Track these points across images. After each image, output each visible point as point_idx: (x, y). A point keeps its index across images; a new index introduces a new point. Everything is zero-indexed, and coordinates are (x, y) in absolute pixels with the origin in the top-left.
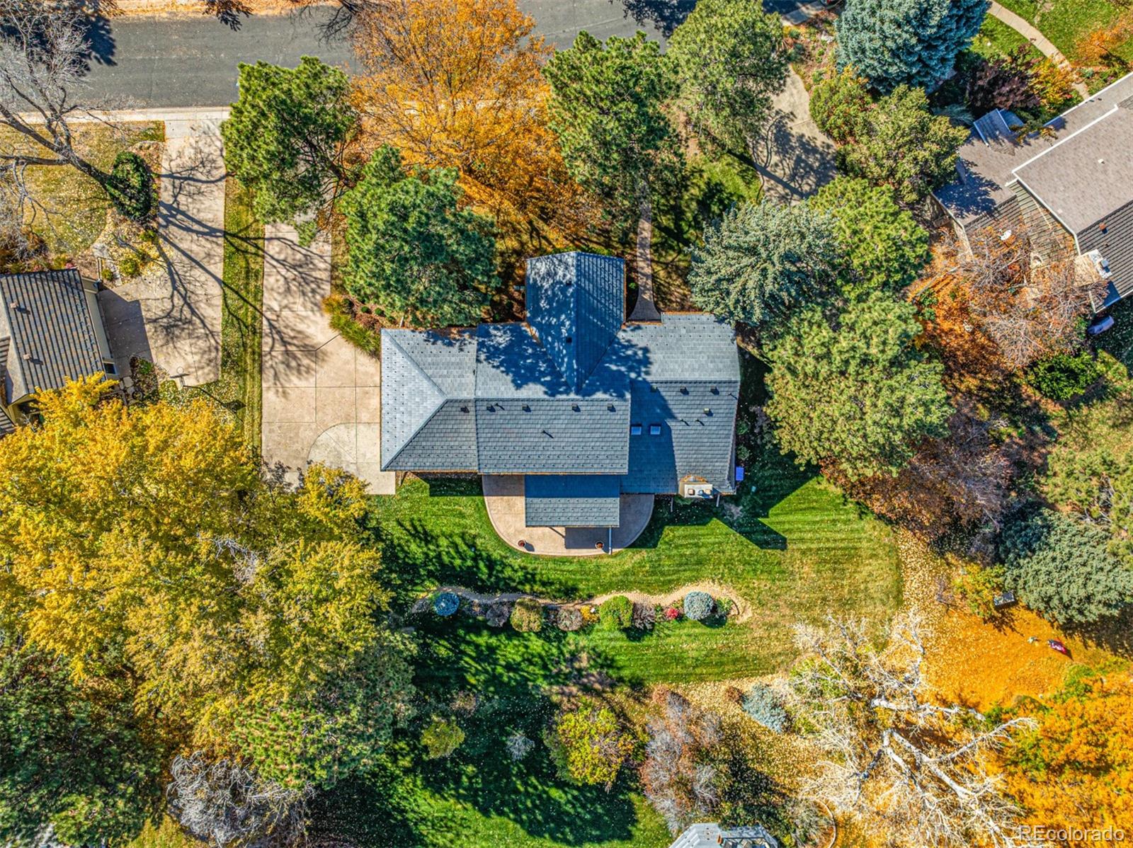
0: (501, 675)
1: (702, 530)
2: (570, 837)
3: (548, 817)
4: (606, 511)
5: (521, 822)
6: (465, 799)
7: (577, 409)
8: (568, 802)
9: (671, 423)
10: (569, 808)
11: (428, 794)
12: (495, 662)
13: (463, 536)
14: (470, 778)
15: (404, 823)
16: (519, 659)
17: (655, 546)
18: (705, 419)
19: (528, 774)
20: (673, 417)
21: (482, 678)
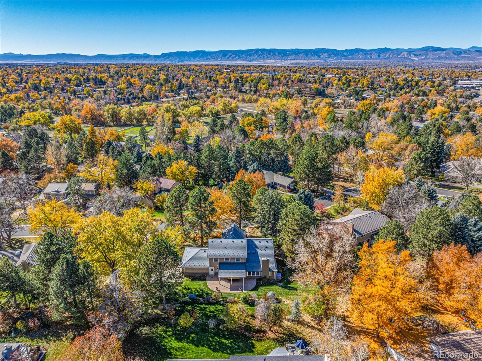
0: (208, 314)
1: (271, 287)
2: (229, 352)
3: (221, 347)
4: (242, 273)
5: (211, 349)
6: (190, 343)
7: (233, 242)
8: (229, 343)
9: (257, 250)
10: (229, 344)
11: (176, 342)
12: (206, 311)
13: (200, 289)
14: (192, 337)
15: (165, 349)
16: (214, 310)
17: (257, 290)
18: (266, 249)
19: (215, 336)
20: (258, 248)
21: (201, 314)
